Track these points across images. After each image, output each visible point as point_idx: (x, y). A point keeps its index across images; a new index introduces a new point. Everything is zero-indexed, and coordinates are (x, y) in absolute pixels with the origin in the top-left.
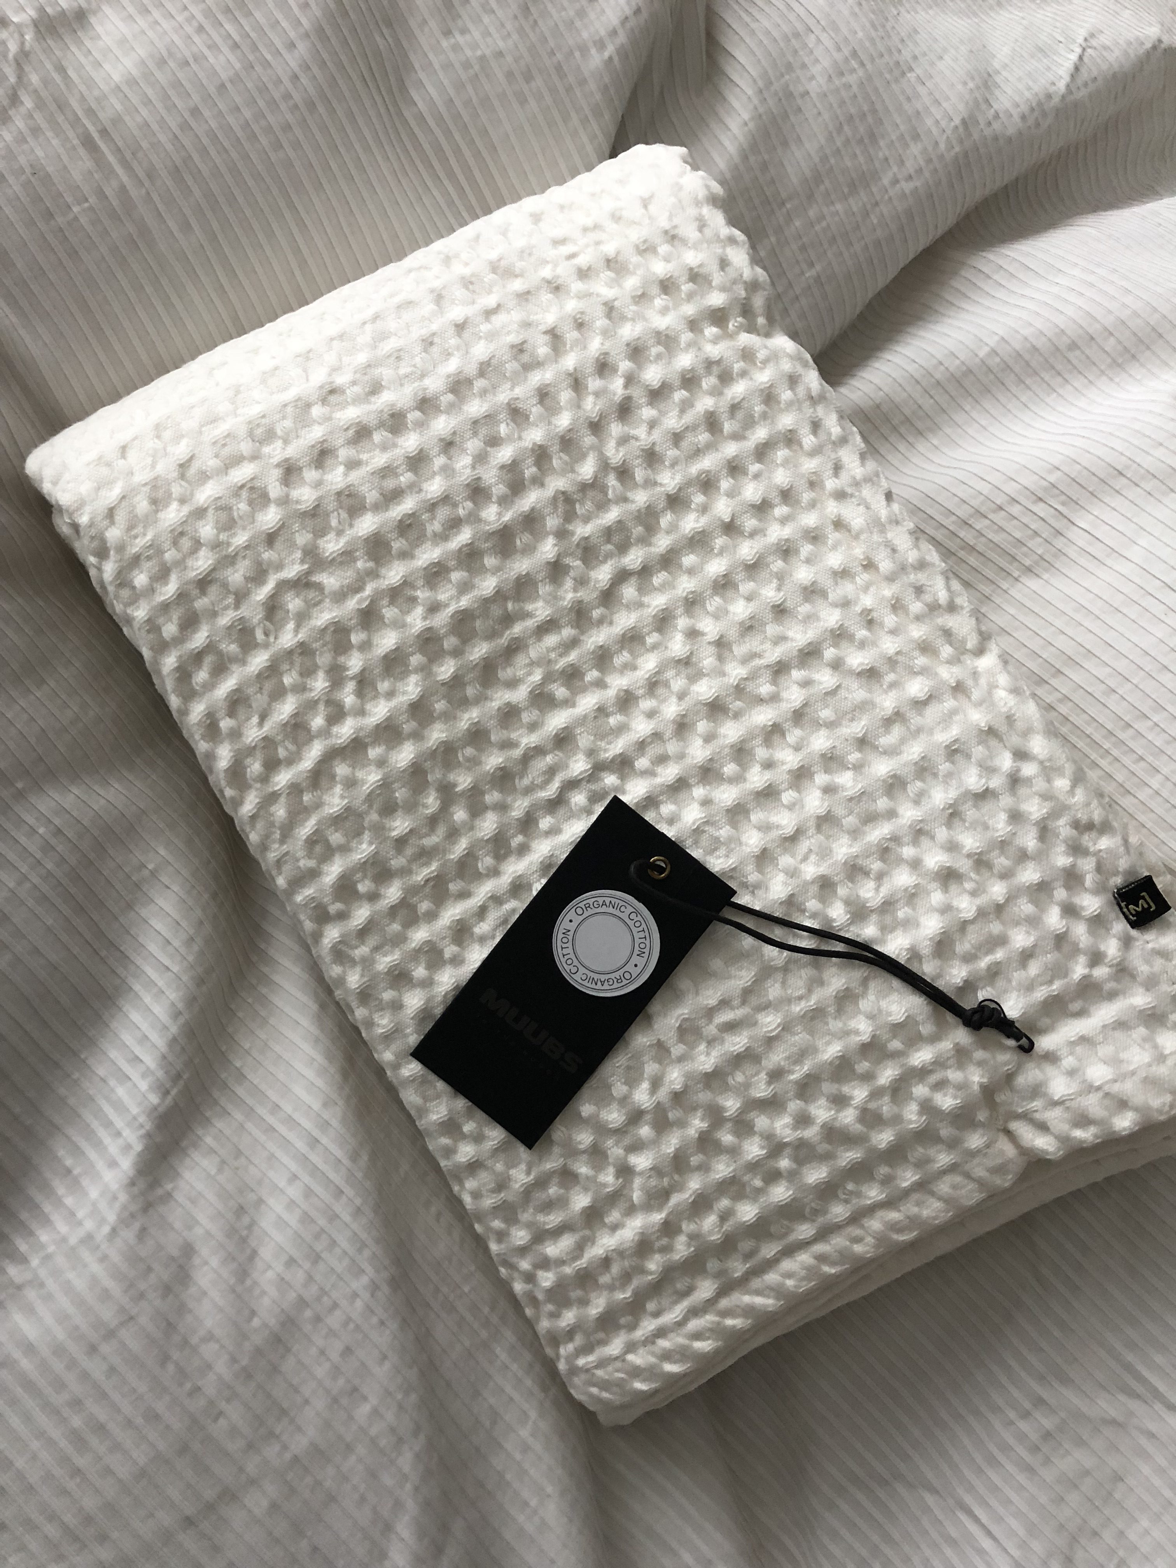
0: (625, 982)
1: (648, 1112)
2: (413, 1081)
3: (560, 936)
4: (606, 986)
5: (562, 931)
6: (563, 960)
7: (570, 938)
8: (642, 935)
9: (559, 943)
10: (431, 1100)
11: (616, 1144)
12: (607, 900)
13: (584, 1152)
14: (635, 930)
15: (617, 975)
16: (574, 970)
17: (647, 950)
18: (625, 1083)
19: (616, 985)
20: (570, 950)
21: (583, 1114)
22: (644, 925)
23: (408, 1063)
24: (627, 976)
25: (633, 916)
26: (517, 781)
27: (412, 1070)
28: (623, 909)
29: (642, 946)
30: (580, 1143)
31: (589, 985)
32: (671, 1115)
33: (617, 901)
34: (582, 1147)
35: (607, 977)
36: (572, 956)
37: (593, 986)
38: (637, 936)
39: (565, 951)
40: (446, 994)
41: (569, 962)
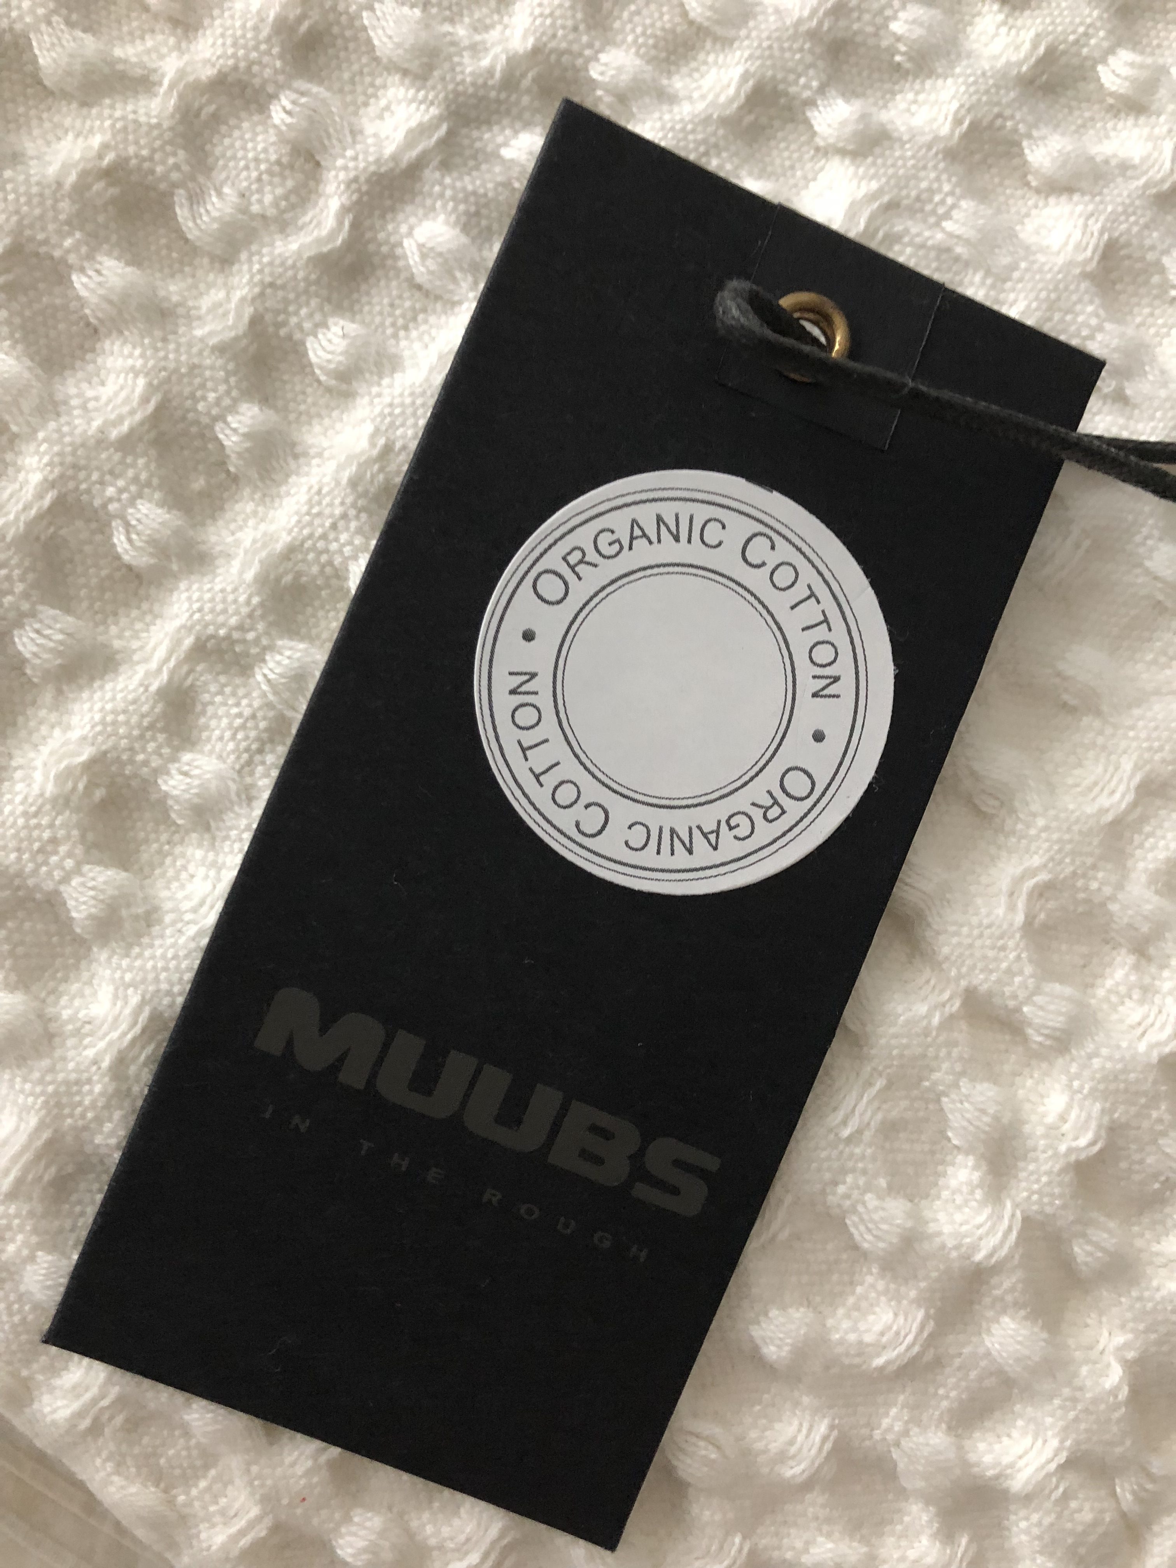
0: (795, 810)
1: (996, 1269)
2: (96, 1429)
3: (504, 703)
4: (729, 848)
5: (503, 683)
6: (541, 796)
7: (544, 701)
8: (810, 612)
9: (509, 736)
10: (188, 1479)
11: (914, 1420)
12: (646, 515)
13: (808, 1485)
14: (779, 603)
15: (757, 791)
16: (592, 820)
17: (844, 667)
18: (892, 1190)
19: (765, 832)
20: (557, 750)
21: (771, 1351)
22: (808, 575)
23: (53, 1371)
24: (798, 784)
25: (759, 550)
26: (182, 213)
27: (76, 1390)
28: (713, 533)
29: (823, 654)
30: (782, 1457)
31: (665, 861)
32: (1081, 1251)
33: (685, 510)
34: (794, 1471)
35: (722, 810)
36: (570, 769)
37: (682, 859)
38: (792, 623)
39: (539, 759)
40: (121, 1061)
41: (566, 794)
